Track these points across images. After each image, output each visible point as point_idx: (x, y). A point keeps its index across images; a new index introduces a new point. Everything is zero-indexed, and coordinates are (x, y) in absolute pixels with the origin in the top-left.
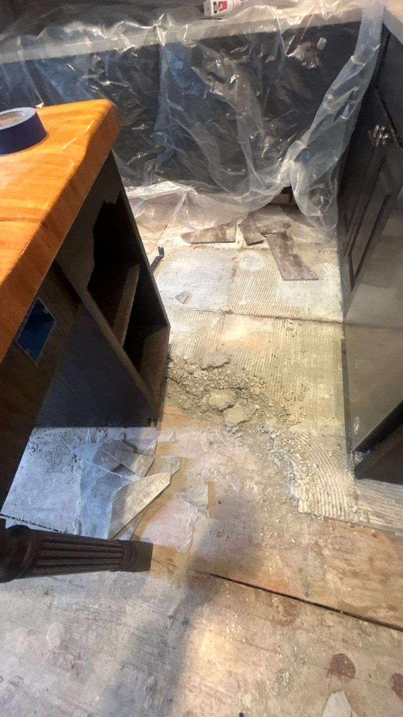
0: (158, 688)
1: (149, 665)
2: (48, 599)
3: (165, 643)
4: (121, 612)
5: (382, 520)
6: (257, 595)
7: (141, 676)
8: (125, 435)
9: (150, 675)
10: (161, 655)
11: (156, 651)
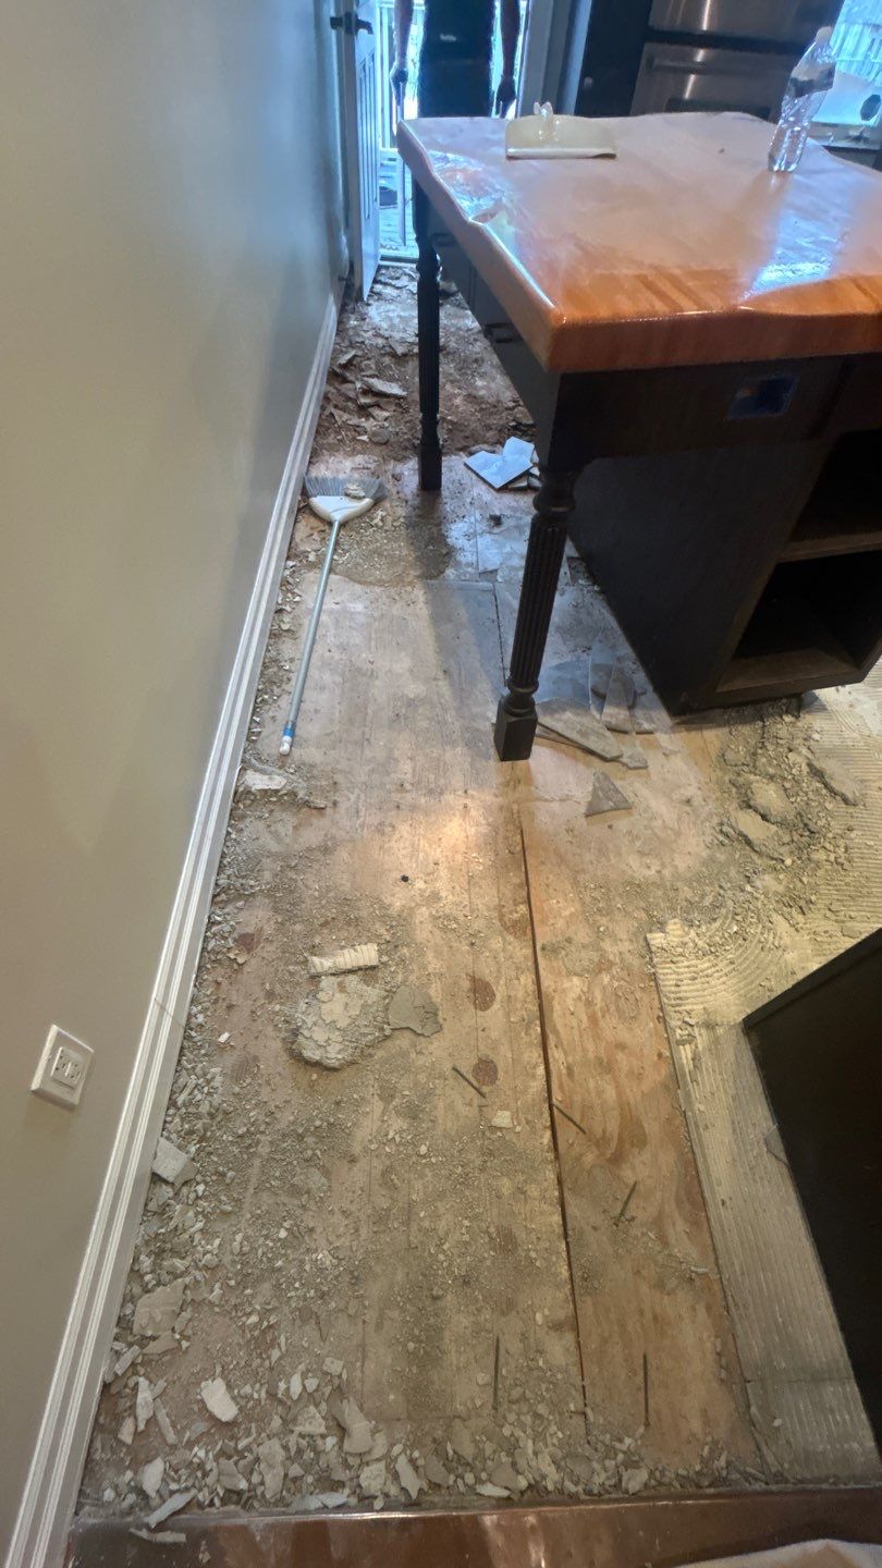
0: (404, 795)
1: (419, 782)
2: (441, 675)
3: (441, 794)
4: (454, 744)
5: (692, 1066)
6: (520, 886)
7: (409, 776)
8: (644, 693)
9: (412, 784)
10: (431, 792)
11: (432, 786)
